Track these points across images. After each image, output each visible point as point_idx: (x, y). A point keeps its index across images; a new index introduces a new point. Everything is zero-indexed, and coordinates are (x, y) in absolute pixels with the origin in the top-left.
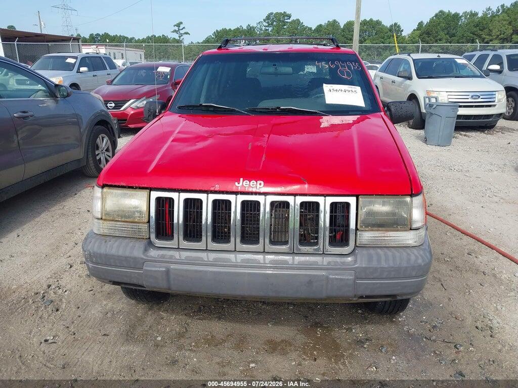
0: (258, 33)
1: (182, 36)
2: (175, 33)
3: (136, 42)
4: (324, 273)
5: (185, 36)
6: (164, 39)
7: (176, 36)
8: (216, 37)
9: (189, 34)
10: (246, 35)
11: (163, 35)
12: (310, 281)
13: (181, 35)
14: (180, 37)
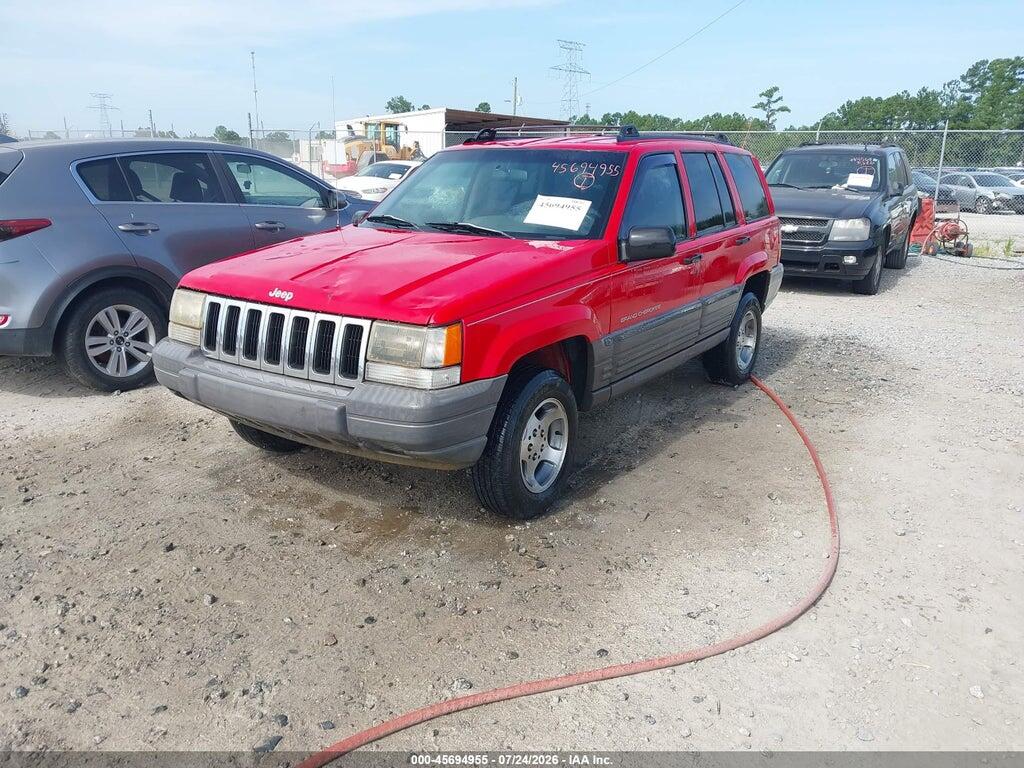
0: (944, 105)
1: (773, 114)
2: (760, 110)
3: (683, 127)
4: (315, 400)
5: (779, 115)
6: (737, 122)
7: (761, 115)
8: (845, 115)
9: (789, 111)
10: (913, 110)
11: (735, 114)
12: (304, 409)
13: (773, 112)
14: (768, 117)
